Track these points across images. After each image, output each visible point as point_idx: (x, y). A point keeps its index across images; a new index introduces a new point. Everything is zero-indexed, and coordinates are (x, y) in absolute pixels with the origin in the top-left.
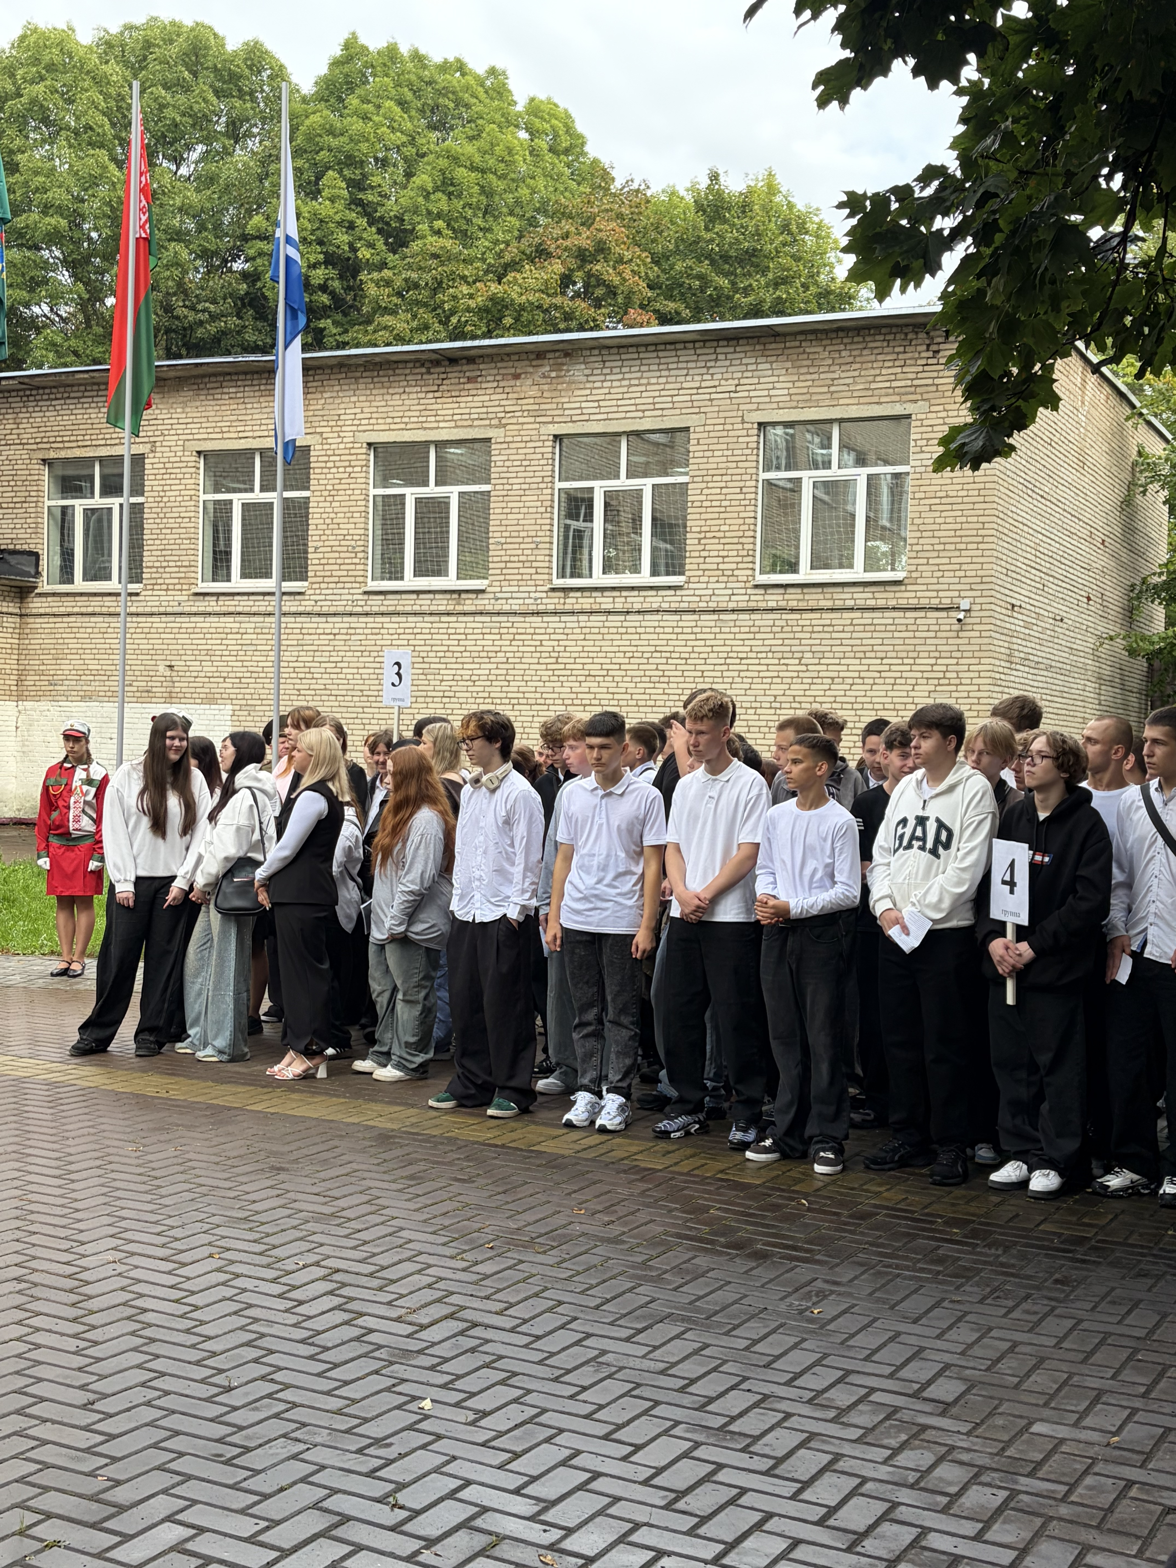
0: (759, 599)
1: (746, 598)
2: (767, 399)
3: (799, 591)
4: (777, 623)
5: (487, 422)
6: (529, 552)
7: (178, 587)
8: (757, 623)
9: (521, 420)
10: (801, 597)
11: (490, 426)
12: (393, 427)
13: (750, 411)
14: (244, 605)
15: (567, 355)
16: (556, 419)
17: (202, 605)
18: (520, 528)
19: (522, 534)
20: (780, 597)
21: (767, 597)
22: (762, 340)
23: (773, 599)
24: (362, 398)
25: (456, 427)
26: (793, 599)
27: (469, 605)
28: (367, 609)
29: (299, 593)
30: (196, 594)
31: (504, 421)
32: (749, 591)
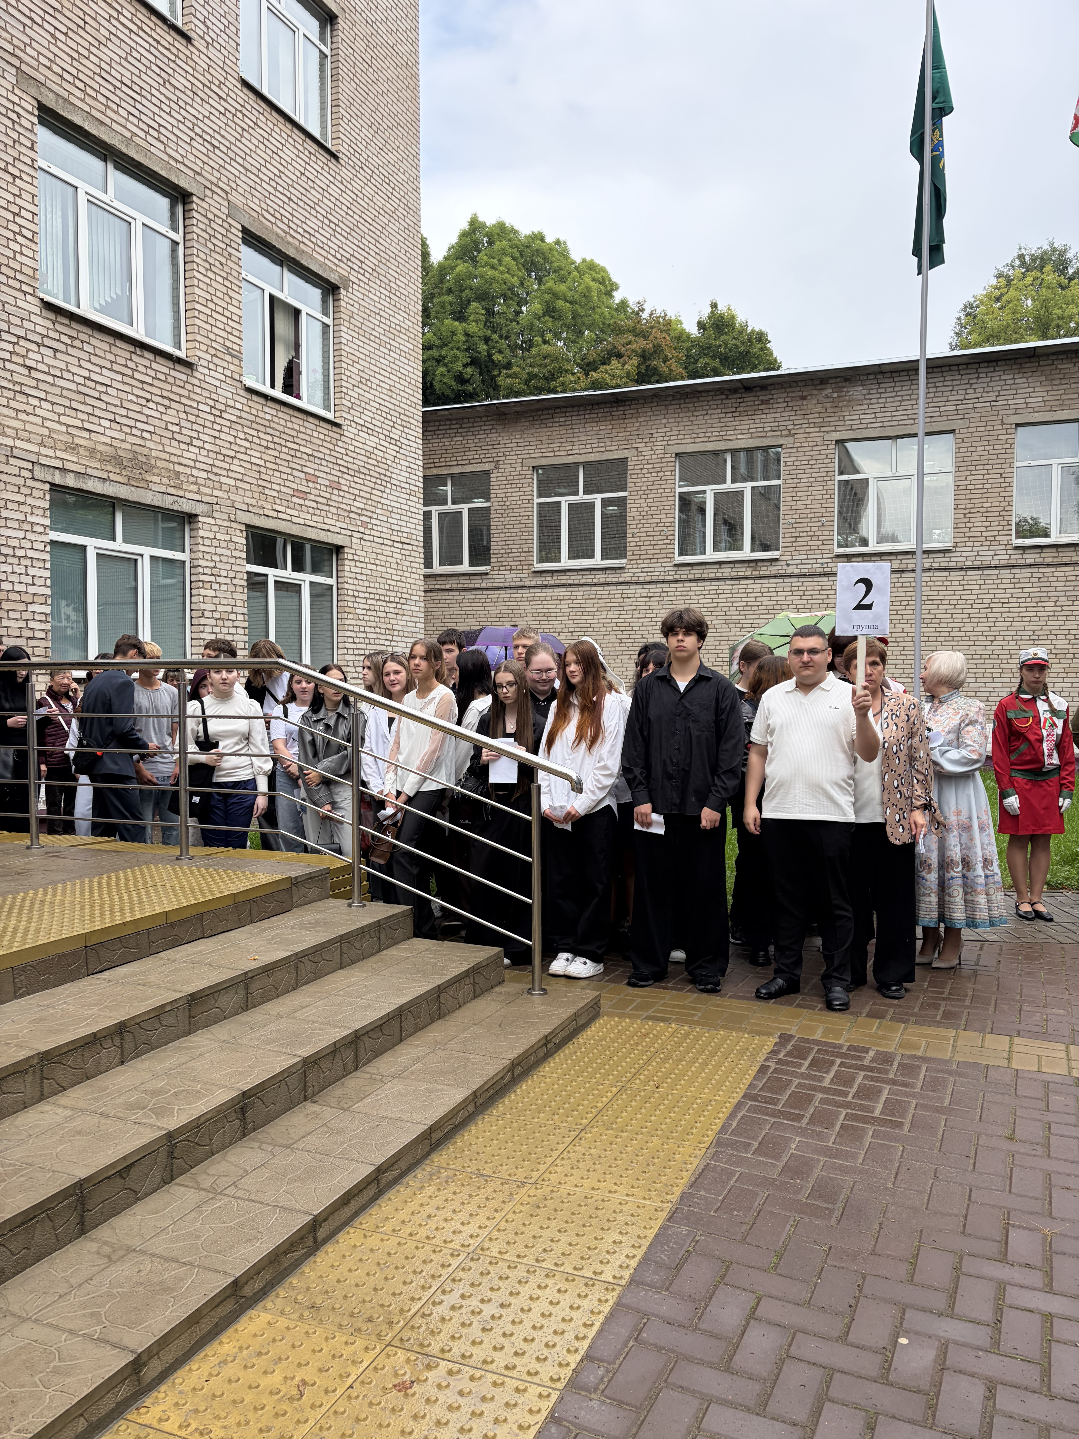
0: (1017, 558)
1: (1008, 557)
2: (1024, 406)
3: (1054, 550)
4: (1034, 575)
5: (779, 433)
6: (816, 529)
7: (520, 567)
8: (1017, 576)
9: (808, 430)
10: (1056, 554)
11: (781, 436)
12: (697, 440)
13: (1008, 415)
14: (575, 579)
15: (846, 380)
16: (838, 428)
17: (539, 580)
18: (809, 511)
19: (810, 516)
20: (1038, 556)
21: (1025, 556)
22: (1019, 361)
23: (1030, 558)
24: (671, 420)
25: (752, 437)
26: (1049, 557)
27: (764, 571)
28: (677, 577)
29: (620, 568)
30: (535, 572)
31: (792, 432)
32: (1009, 552)
